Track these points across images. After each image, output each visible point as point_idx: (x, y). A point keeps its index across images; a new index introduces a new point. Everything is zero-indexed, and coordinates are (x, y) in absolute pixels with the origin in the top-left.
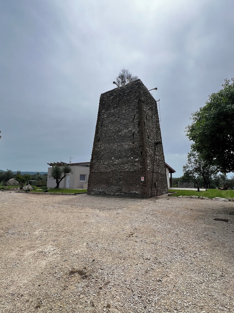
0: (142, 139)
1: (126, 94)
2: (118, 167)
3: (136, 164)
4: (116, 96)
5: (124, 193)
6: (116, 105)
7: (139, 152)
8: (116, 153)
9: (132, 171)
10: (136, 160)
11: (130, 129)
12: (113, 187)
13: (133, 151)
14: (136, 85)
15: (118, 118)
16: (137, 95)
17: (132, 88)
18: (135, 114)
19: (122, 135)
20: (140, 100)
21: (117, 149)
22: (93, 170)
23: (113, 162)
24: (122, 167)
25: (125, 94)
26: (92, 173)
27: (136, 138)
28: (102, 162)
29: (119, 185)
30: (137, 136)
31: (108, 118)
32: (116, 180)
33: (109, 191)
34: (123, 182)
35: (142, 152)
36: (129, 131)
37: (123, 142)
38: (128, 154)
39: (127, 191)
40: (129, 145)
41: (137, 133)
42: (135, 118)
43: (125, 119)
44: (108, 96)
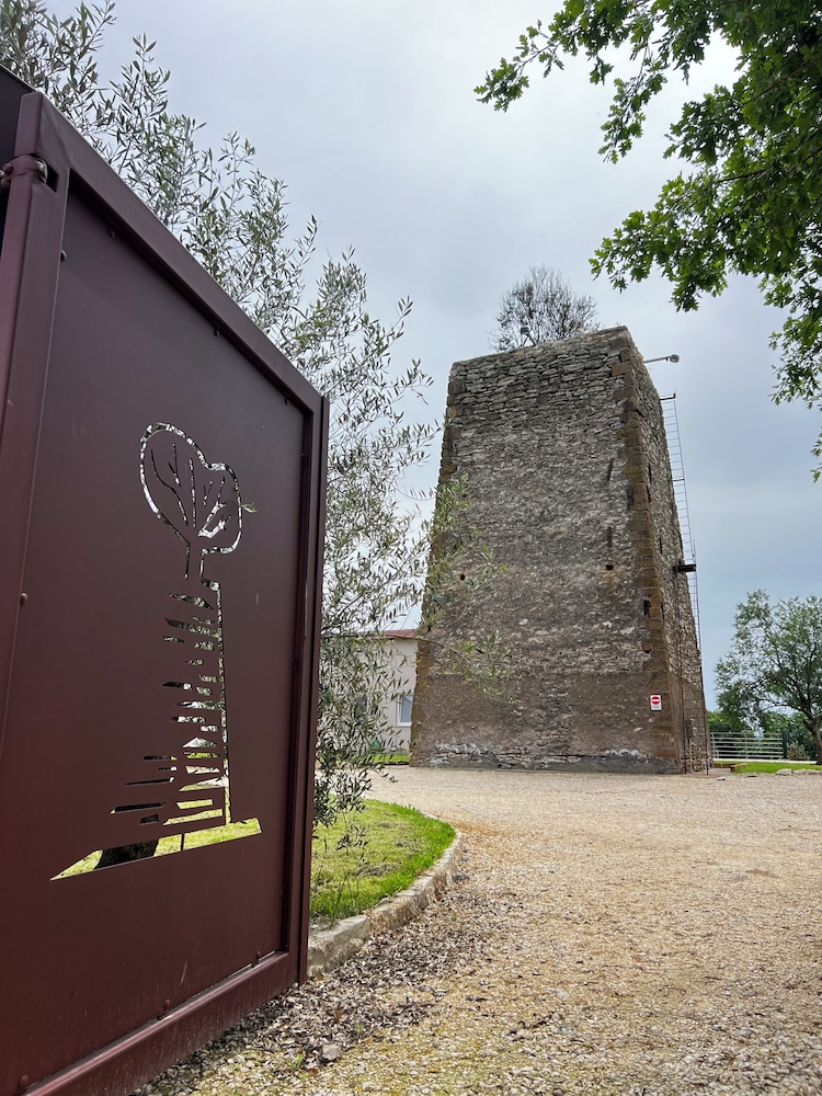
0: (646, 555)
1: (571, 377)
2: (547, 657)
3: (625, 646)
4: (528, 379)
5: (578, 756)
6: (525, 417)
7: (638, 604)
8: (534, 604)
9: (610, 675)
10: (623, 632)
11: (592, 514)
12: (532, 733)
13: (611, 598)
14: (612, 346)
15: (540, 466)
16: (617, 386)
17: (593, 357)
18: (612, 460)
19: (560, 537)
20: (628, 407)
21: (540, 588)
22: (434, 670)
23: (525, 638)
24: (565, 656)
25: (566, 378)
26: (430, 678)
27: (622, 549)
28: (472, 638)
29: (555, 728)
30: (626, 542)
31: (492, 461)
32: (541, 708)
33: (511, 751)
34: (575, 713)
35: (647, 605)
36: (588, 522)
37: (565, 559)
38: (590, 608)
39: (594, 747)
40: (593, 575)
41: (625, 530)
42: (613, 473)
43: (569, 474)
44: (489, 374)
